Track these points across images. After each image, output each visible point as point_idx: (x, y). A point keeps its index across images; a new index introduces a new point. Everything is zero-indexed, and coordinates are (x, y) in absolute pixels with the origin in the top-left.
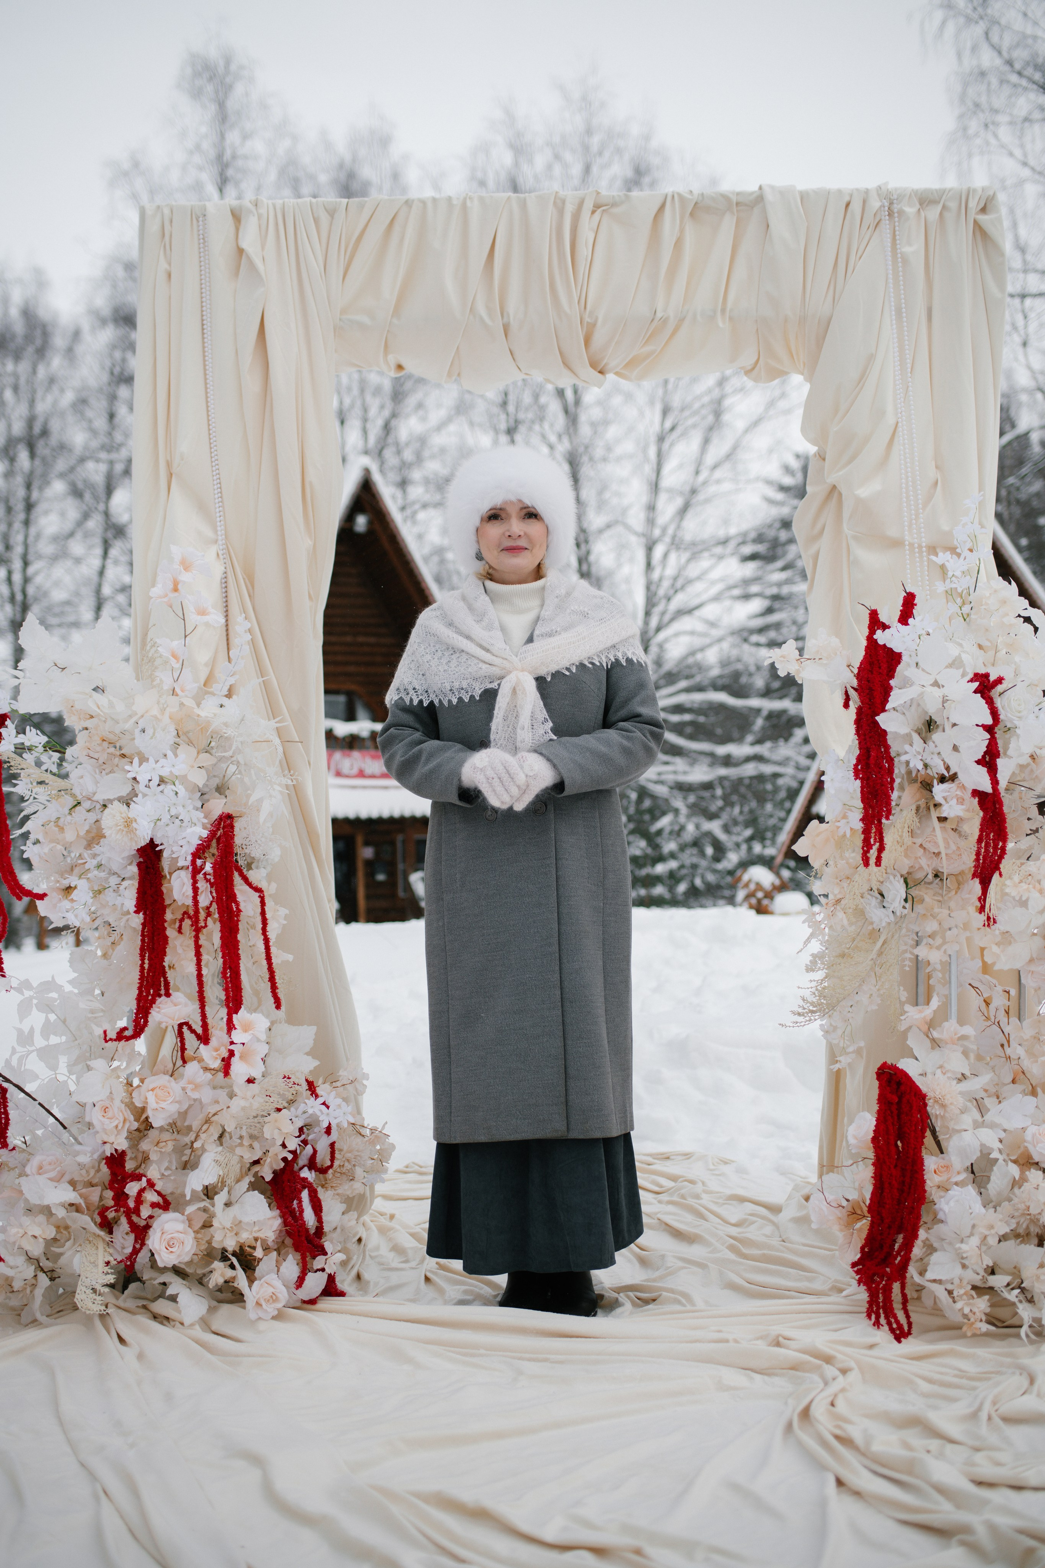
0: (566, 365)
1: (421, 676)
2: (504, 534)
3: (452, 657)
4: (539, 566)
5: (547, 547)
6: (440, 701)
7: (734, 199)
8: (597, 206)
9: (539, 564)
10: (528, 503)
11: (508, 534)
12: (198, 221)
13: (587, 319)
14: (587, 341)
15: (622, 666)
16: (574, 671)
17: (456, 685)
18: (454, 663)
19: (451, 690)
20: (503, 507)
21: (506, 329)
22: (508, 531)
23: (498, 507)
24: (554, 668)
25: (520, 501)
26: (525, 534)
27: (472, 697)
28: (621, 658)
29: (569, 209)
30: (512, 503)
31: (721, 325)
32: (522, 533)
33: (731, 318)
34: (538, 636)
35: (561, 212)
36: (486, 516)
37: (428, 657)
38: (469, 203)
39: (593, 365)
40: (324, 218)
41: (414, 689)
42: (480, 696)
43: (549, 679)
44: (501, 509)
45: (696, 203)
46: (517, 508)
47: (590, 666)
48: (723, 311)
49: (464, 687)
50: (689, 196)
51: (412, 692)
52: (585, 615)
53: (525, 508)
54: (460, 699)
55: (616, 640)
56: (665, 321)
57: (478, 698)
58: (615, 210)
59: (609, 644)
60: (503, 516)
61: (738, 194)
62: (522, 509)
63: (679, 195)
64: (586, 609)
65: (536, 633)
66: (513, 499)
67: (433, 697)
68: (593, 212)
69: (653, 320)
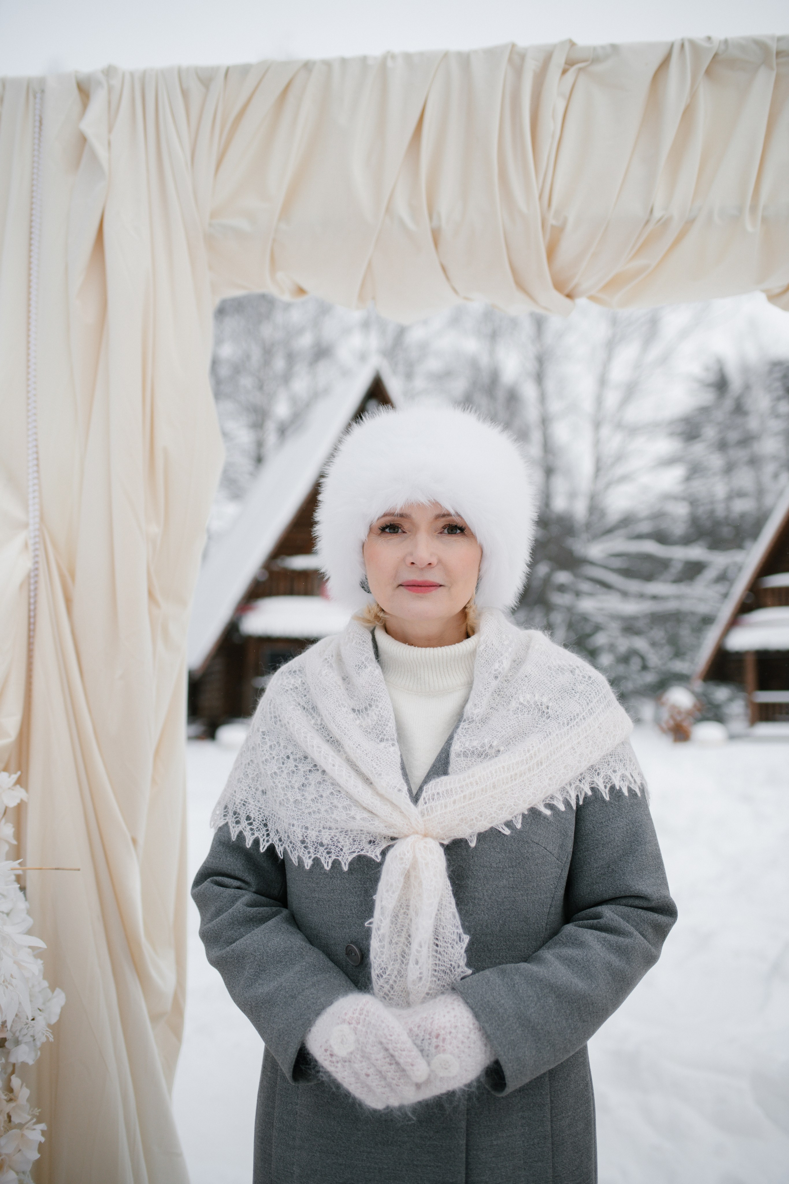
0: (520, 285)
1: (259, 793)
2: (404, 559)
3: (311, 777)
4: (464, 613)
5: (479, 579)
6: (285, 850)
7: (774, 47)
8: (570, 63)
9: (465, 608)
10: (449, 507)
11: (410, 560)
12: (35, 97)
13: (552, 221)
14: (551, 252)
15: (603, 800)
16: (519, 826)
17: (312, 835)
18: (311, 792)
19: (303, 842)
20: (407, 511)
21: (436, 235)
22: (411, 554)
23: (398, 511)
24: (483, 826)
25: (436, 504)
26: (440, 561)
27: (336, 864)
28: (601, 787)
29: (531, 67)
30: (420, 506)
31: (749, 228)
32: (434, 561)
33: (764, 220)
34: (458, 755)
35: (519, 72)
36: (377, 524)
37: (273, 767)
38: (390, 63)
39: (559, 286)
40: (196, 89)
41: (248, 818)
42: (351, 864)
43: (473, 844)
44: (401, 516)
45: (716, 55)
46: (431, 514)
47: (548, 812)
48: (754, 208)
49: (325, 842)
50: (706, 44)
51: (244, 823)
52: (544, 712)
53: (444, 516)
54: (317, 862)
55: (595, 757)
56: (665, 223)
57: (345, 868)
58: (598, 68)
59: (584, 766)
60: (406, 526)
61: (779, 39)
62: (438, 517)
63: (692, 43)
64: (545, 700)
65: (456, 747)
66: (423, 499)
67: (274, 839)
68: (564, 72)
69: (647, 222)
